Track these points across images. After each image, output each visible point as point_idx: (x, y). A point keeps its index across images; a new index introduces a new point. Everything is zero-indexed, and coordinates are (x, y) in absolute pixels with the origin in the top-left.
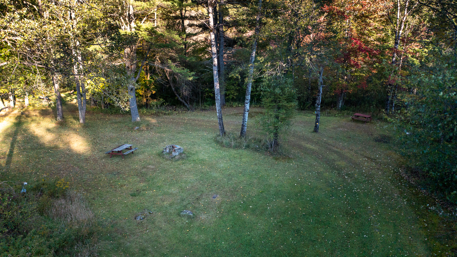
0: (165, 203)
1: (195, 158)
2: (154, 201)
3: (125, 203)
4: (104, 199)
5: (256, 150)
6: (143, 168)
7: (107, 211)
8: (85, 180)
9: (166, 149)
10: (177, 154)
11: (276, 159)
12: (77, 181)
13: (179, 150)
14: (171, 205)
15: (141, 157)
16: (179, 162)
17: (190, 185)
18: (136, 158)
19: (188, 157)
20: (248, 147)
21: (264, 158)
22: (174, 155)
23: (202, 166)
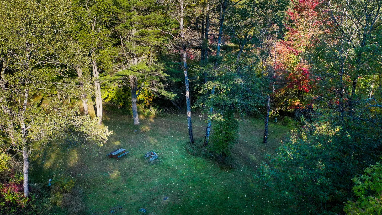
0: (132, 201)
1: (165, 163)
2: (126, 199)
3: (108, 198)
4: (96, 194)
5: (210, 158)
6: (128, 170)
7: (95, 204)
8: (89, 177)
9: (146, 155)
10: (153, 159)
11: (222, 168)
12: (84, 178)
13: (154, 157)
14: (135, 203)
15: (130, 159)
16: (153, 166)
17: (153, 187)
18: (126, 160)
19: (160, 162)
20: (205, 155)
21: (213, 167)
22: (151, 160)
23: (167, 171)
